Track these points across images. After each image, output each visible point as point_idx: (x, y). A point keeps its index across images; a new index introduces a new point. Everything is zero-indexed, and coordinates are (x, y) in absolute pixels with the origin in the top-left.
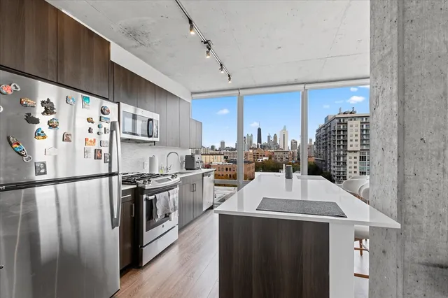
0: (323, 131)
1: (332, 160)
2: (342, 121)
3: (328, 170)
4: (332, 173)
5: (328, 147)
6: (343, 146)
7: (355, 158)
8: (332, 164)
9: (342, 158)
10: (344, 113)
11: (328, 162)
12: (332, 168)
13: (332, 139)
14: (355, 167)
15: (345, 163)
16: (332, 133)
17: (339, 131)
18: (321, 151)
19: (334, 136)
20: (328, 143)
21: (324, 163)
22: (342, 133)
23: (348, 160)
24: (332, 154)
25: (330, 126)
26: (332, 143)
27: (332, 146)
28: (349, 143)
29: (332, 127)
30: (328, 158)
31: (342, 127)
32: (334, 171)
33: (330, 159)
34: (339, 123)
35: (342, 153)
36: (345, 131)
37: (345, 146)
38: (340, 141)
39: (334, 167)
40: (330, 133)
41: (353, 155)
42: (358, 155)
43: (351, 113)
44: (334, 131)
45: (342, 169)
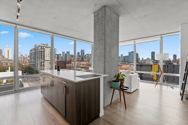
0: (33, 51)
1: (38, 64)
2: (43, 47)
3: (36, 69)
4: (38, 70)
5: (36, 58)
6: (43, 58)
7: (48, 63)
8: (38, 66)
9: (42, 63)
10: (44, 45)
11: (36, 65)
12: (38, 68)
13: (38, 55)
14: (48, 67)
15: (44, 65)
16: (38, 52)
17: (41, 52)
18: (33, 60)
19: (39, 54)
20: (36, 57)
21: (34, 65)
22: (43, 53)
23: (45, 64)
24: (38, 62)
25: (37, 49)
26: (38, 57)
27: (38, 58)
28: (46, 57)
29: (38, 49)
30: (36, 63)
31: (42, 50)
32: (39, 69)
33: (37, 64)
34: (41, 48)
35: (43, 61)
36: (44, 52)
37: (44, 58)
38: (42, 56)
39: (39, 67)
40: (37, 52)
41: (47, 62)
42: (49, 62)
43: (46, 45)
44: (39, 52)
45: (43, 68)
